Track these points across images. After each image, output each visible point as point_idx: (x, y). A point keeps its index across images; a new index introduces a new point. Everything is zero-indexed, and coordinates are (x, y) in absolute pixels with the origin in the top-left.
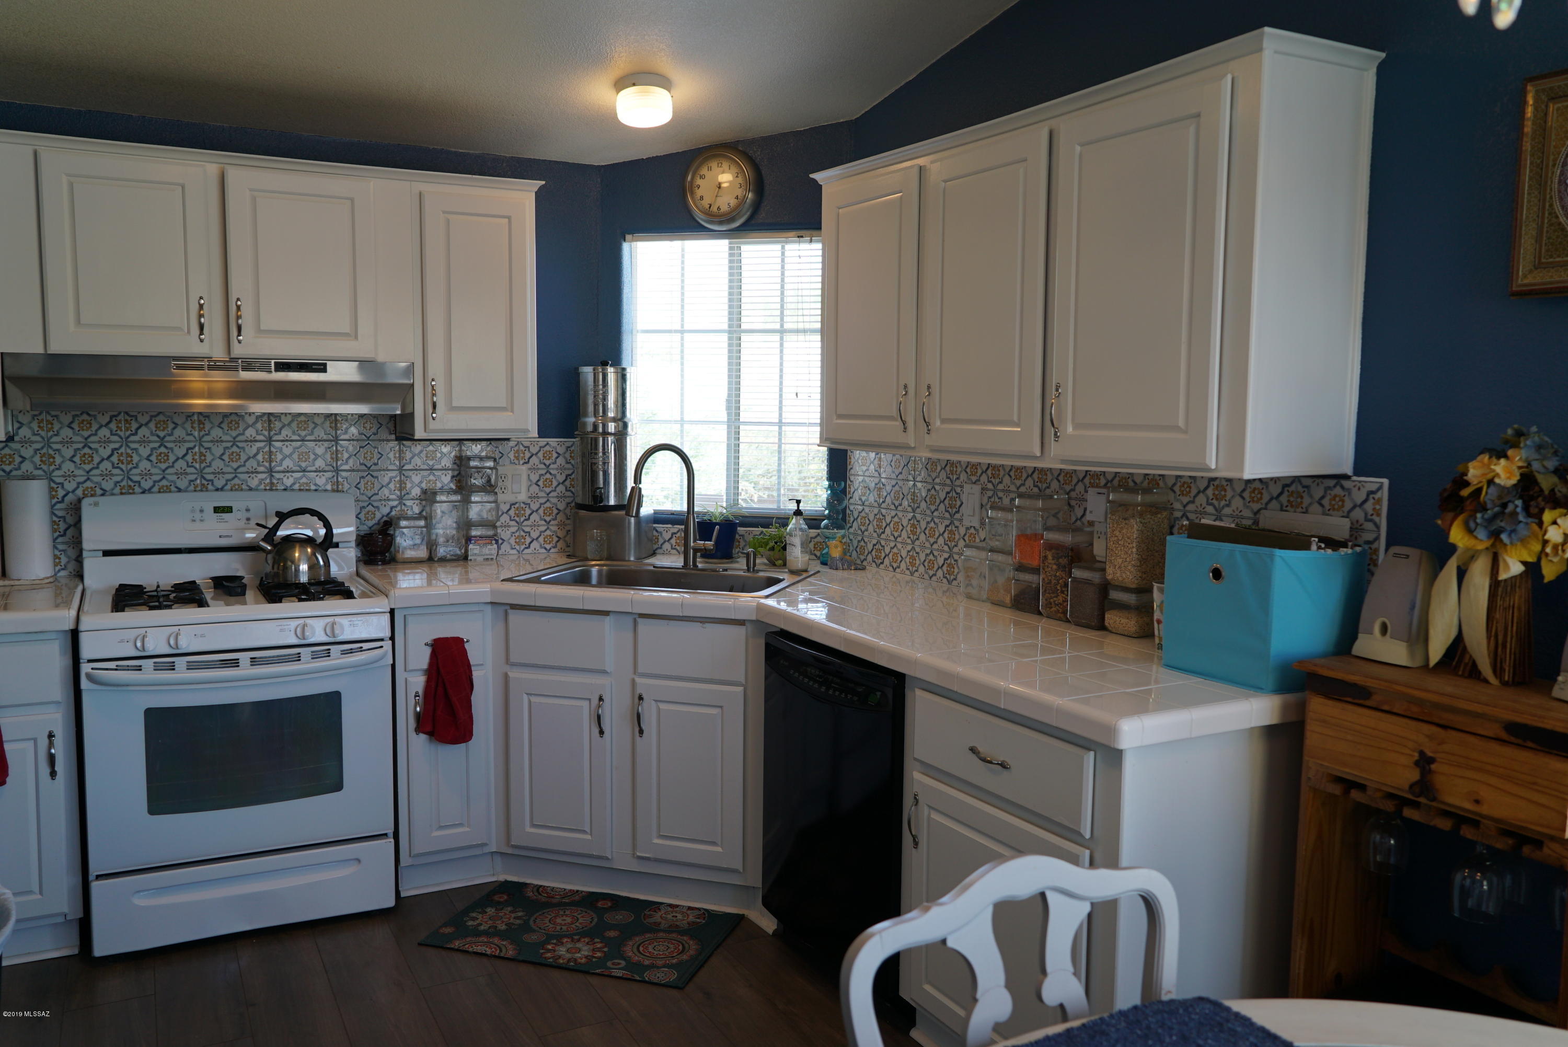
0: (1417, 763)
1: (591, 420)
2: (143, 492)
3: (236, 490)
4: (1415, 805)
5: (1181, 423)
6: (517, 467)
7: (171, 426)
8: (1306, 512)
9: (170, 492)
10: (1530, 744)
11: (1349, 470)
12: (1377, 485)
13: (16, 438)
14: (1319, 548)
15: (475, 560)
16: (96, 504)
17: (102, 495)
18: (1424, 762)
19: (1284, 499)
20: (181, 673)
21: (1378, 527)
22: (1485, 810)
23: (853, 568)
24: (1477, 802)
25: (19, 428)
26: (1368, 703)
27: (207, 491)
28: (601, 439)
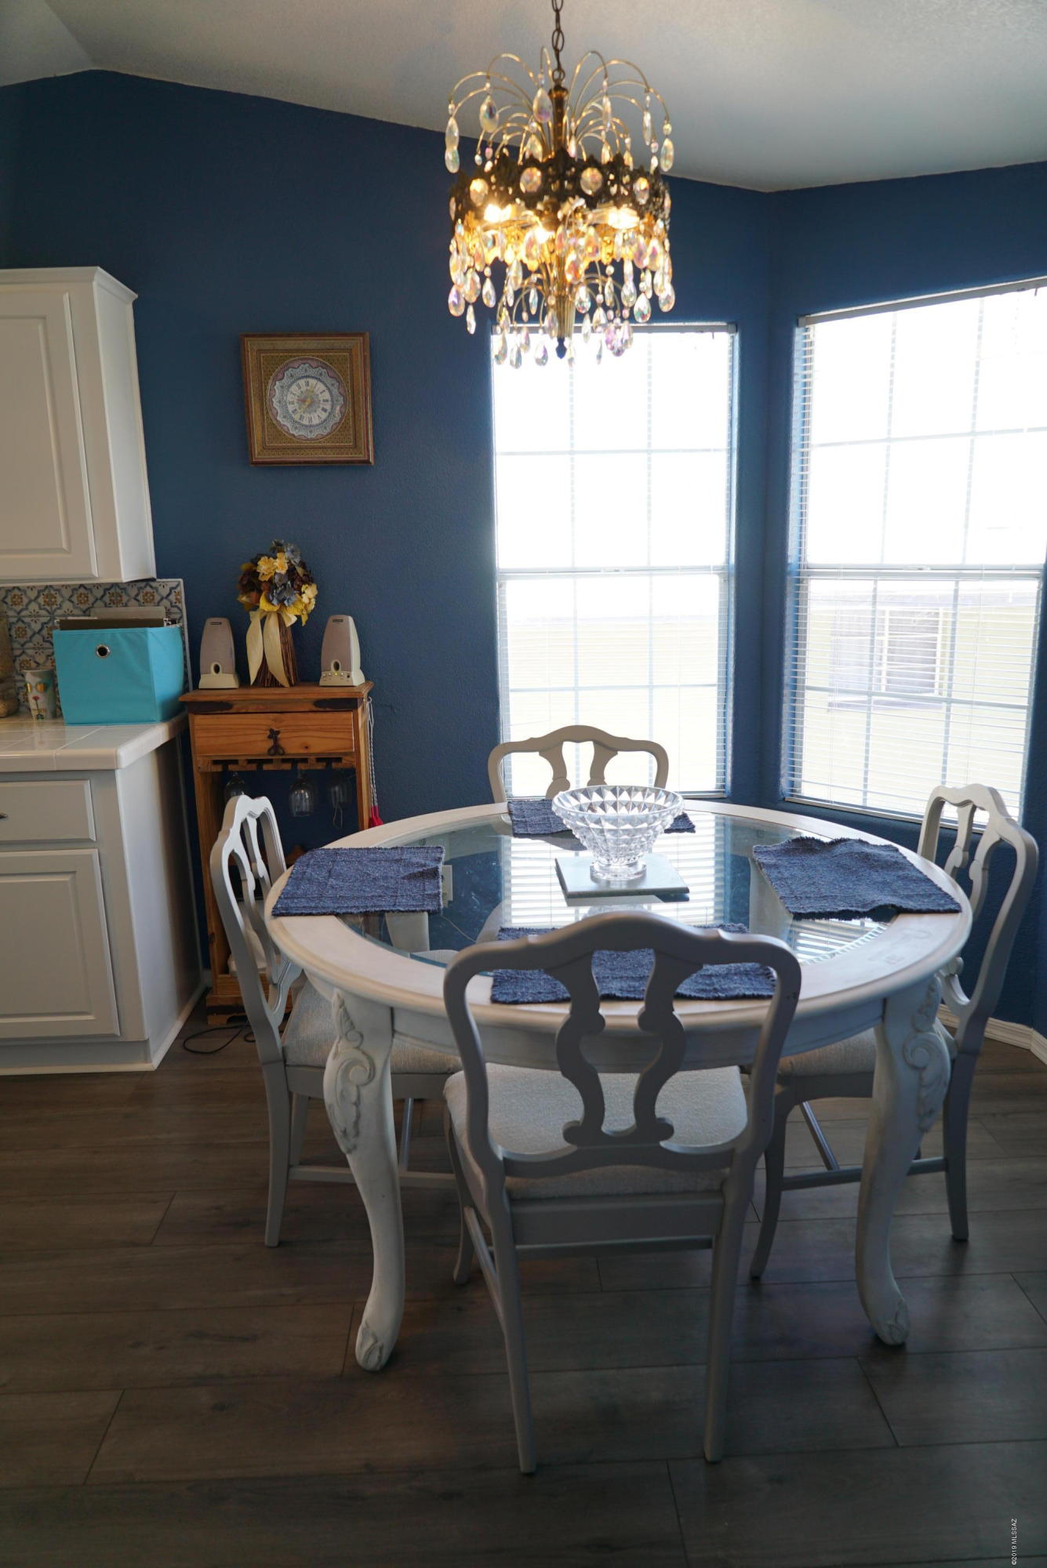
0: (269, 737)
4: (270, 761)
5: (65, 546)
8: (126, 605)
10: (328, 709)
11: (155, 576)
12: (176, 583)
14: (168, 624)
18: (274, 735)
19: (107, 599)
21: (181, 610)
22: (311, 751)
24: (307, 748)
26: (231, 711)
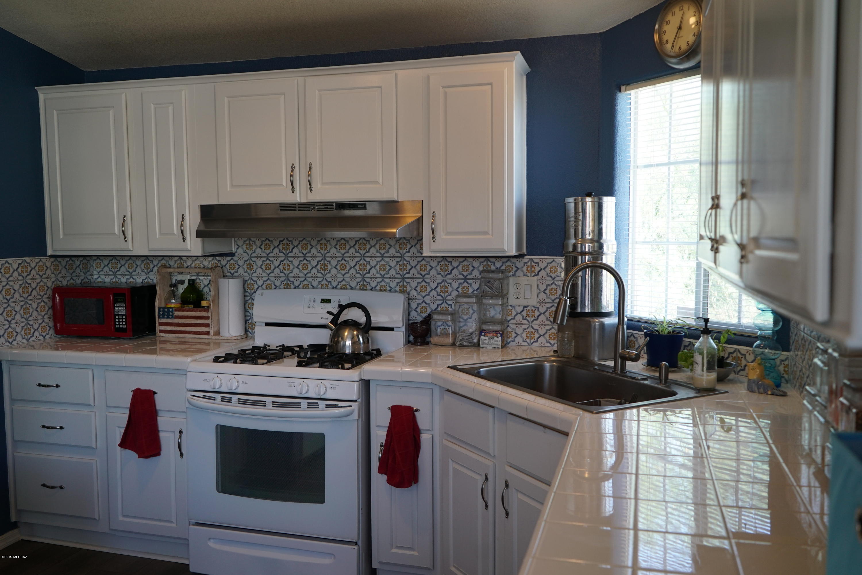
1: (573, 241)
2: (295, 288)
3: (344, 289)
6: (529, 278)
7: (310, 247)
9: (309, 288)
13: (236, 254)
15: (486, 348)
16: (262, 294)
17: (275, 289)
20: (235, 407)
23: (769, 393)
25: (238, 248)
27: (328, 288)
28: (580, 257)
